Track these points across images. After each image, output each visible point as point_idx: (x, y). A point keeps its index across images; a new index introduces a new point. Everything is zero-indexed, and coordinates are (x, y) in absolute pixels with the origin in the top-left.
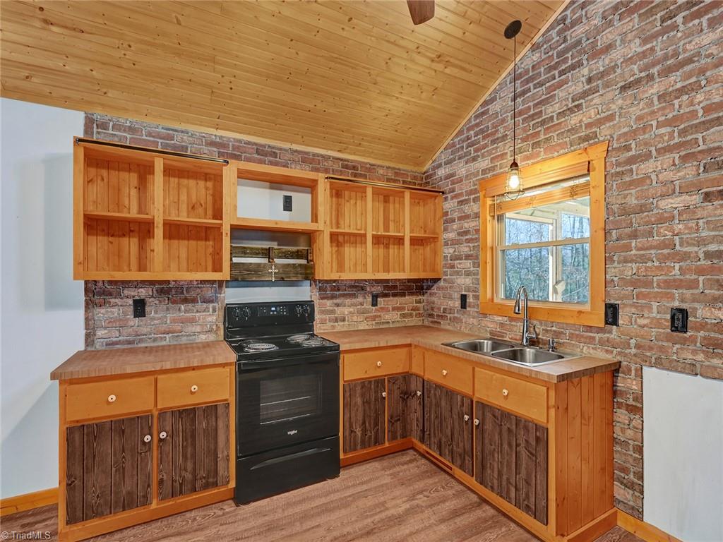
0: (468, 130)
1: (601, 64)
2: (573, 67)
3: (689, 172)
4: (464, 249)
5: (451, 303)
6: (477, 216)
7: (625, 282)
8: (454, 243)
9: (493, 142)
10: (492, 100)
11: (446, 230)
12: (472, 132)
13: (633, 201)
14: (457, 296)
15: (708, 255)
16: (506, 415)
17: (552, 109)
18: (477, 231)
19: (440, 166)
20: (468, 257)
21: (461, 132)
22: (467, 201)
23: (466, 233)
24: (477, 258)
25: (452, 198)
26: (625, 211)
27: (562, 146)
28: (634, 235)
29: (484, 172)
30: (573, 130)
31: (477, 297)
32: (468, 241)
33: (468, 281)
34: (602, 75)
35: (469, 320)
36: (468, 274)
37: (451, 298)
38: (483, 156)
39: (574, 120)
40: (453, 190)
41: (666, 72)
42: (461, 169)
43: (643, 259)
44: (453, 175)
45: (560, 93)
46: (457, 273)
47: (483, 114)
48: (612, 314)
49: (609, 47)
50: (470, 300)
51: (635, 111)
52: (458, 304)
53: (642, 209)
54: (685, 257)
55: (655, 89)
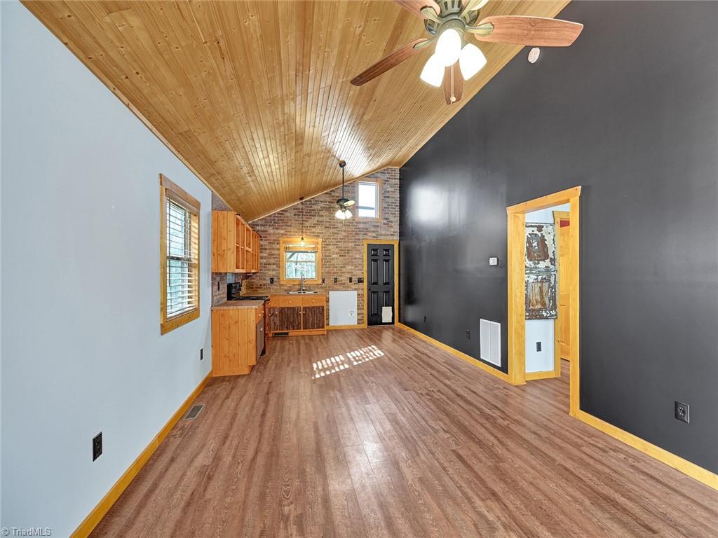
0: (275, 217)
1: (321, 219)
2: (313, 216)
3: (337, 250)
4: (272, 261)
5: (265, 282)
6: (279, 249)
7: (326, 273)
8: (265, 258)
9: (286, 226)
10: (287, 211)
11: (261, 252)
12: (276, 219)
13: (327, 254)
14: (268, 279)
15: (341, 267)
16: (314, 307)
17: (307, 224)
18: (279, 255)
19: (257, 225)
20: (274, 264)
21: (270, 216)
22: (273, 243)
23: (273, 255)
24: (279, 264)
25: (265, 240)
26: (326, 256)
27: (310, 236)
28: (328, 262)
29: (282, 234)
30: (313, 232)
31: (279, 279)
32: (274, 258)
33: (274, 273)
34: (321, 222)
35: (274, 287)
36: (274, 270)
37: (264, 280)
38: (282, 229)
39: (314, 230)
40: (266, 237)
41: (334, 228)
42: (271, 231)
43: (330, 267)
44: (266, 231)
45: (310, 221)
46: (268, 270)
47: (282, 214)
48: (323, 281)
49: (322, 216)
50: (275, 279)
51: (328, 234)
52: (269, 282)
53: (329, 256)
54: (337, 267)
55: (331, 231)
